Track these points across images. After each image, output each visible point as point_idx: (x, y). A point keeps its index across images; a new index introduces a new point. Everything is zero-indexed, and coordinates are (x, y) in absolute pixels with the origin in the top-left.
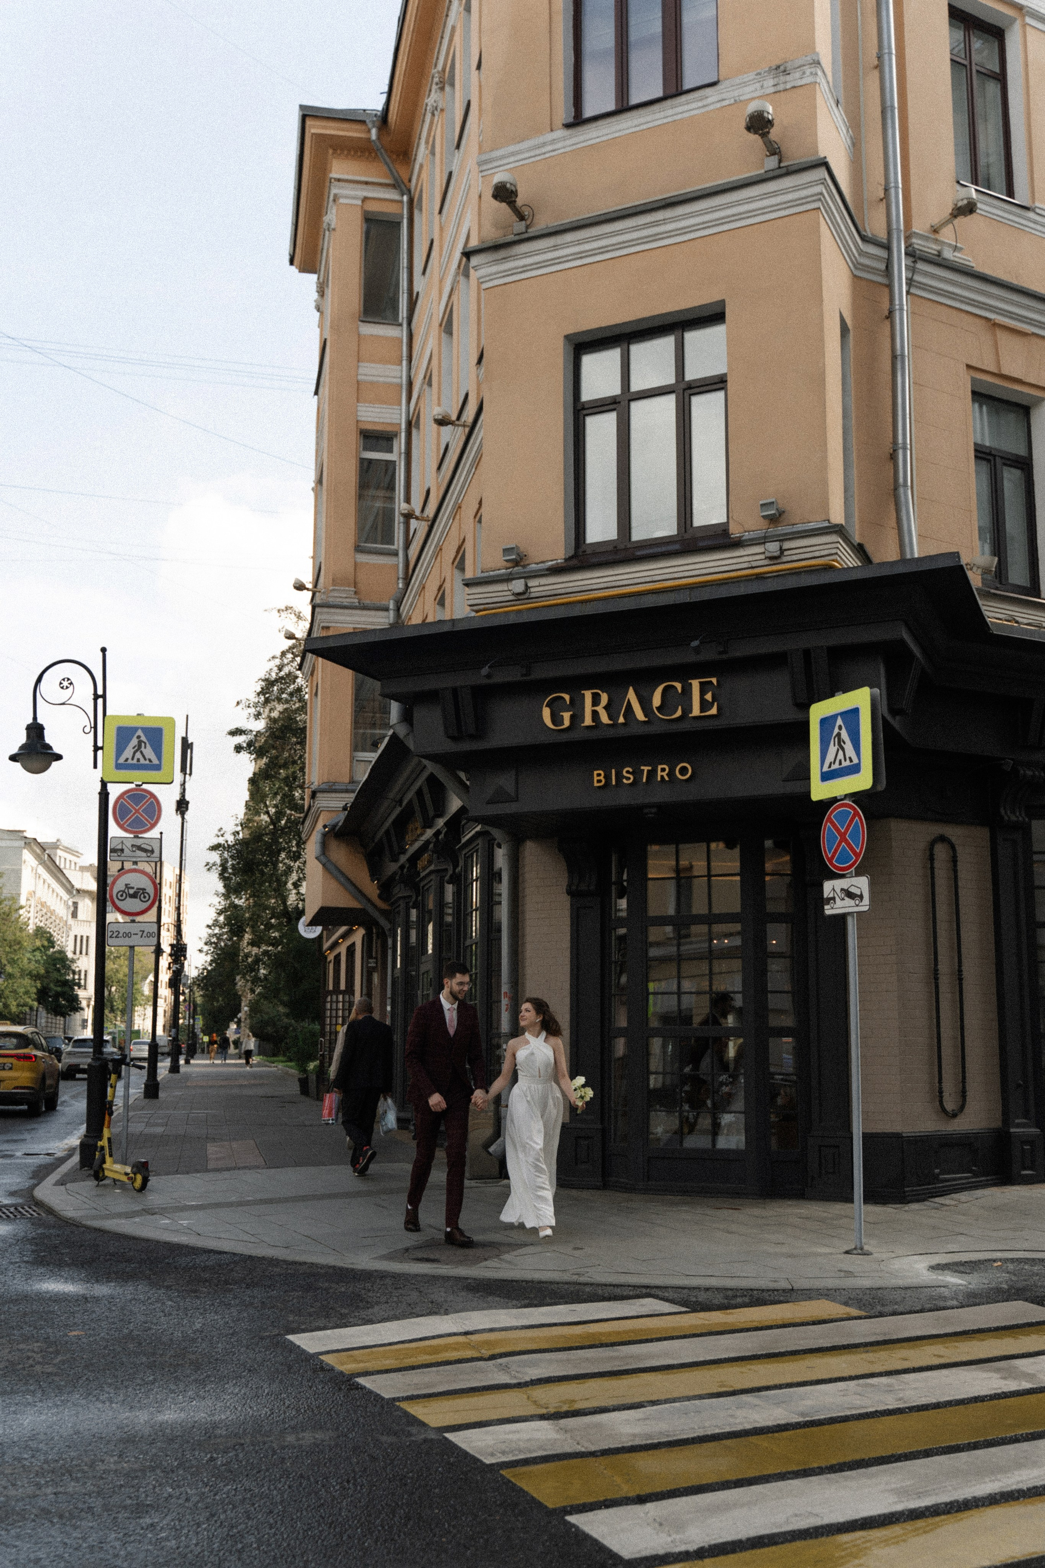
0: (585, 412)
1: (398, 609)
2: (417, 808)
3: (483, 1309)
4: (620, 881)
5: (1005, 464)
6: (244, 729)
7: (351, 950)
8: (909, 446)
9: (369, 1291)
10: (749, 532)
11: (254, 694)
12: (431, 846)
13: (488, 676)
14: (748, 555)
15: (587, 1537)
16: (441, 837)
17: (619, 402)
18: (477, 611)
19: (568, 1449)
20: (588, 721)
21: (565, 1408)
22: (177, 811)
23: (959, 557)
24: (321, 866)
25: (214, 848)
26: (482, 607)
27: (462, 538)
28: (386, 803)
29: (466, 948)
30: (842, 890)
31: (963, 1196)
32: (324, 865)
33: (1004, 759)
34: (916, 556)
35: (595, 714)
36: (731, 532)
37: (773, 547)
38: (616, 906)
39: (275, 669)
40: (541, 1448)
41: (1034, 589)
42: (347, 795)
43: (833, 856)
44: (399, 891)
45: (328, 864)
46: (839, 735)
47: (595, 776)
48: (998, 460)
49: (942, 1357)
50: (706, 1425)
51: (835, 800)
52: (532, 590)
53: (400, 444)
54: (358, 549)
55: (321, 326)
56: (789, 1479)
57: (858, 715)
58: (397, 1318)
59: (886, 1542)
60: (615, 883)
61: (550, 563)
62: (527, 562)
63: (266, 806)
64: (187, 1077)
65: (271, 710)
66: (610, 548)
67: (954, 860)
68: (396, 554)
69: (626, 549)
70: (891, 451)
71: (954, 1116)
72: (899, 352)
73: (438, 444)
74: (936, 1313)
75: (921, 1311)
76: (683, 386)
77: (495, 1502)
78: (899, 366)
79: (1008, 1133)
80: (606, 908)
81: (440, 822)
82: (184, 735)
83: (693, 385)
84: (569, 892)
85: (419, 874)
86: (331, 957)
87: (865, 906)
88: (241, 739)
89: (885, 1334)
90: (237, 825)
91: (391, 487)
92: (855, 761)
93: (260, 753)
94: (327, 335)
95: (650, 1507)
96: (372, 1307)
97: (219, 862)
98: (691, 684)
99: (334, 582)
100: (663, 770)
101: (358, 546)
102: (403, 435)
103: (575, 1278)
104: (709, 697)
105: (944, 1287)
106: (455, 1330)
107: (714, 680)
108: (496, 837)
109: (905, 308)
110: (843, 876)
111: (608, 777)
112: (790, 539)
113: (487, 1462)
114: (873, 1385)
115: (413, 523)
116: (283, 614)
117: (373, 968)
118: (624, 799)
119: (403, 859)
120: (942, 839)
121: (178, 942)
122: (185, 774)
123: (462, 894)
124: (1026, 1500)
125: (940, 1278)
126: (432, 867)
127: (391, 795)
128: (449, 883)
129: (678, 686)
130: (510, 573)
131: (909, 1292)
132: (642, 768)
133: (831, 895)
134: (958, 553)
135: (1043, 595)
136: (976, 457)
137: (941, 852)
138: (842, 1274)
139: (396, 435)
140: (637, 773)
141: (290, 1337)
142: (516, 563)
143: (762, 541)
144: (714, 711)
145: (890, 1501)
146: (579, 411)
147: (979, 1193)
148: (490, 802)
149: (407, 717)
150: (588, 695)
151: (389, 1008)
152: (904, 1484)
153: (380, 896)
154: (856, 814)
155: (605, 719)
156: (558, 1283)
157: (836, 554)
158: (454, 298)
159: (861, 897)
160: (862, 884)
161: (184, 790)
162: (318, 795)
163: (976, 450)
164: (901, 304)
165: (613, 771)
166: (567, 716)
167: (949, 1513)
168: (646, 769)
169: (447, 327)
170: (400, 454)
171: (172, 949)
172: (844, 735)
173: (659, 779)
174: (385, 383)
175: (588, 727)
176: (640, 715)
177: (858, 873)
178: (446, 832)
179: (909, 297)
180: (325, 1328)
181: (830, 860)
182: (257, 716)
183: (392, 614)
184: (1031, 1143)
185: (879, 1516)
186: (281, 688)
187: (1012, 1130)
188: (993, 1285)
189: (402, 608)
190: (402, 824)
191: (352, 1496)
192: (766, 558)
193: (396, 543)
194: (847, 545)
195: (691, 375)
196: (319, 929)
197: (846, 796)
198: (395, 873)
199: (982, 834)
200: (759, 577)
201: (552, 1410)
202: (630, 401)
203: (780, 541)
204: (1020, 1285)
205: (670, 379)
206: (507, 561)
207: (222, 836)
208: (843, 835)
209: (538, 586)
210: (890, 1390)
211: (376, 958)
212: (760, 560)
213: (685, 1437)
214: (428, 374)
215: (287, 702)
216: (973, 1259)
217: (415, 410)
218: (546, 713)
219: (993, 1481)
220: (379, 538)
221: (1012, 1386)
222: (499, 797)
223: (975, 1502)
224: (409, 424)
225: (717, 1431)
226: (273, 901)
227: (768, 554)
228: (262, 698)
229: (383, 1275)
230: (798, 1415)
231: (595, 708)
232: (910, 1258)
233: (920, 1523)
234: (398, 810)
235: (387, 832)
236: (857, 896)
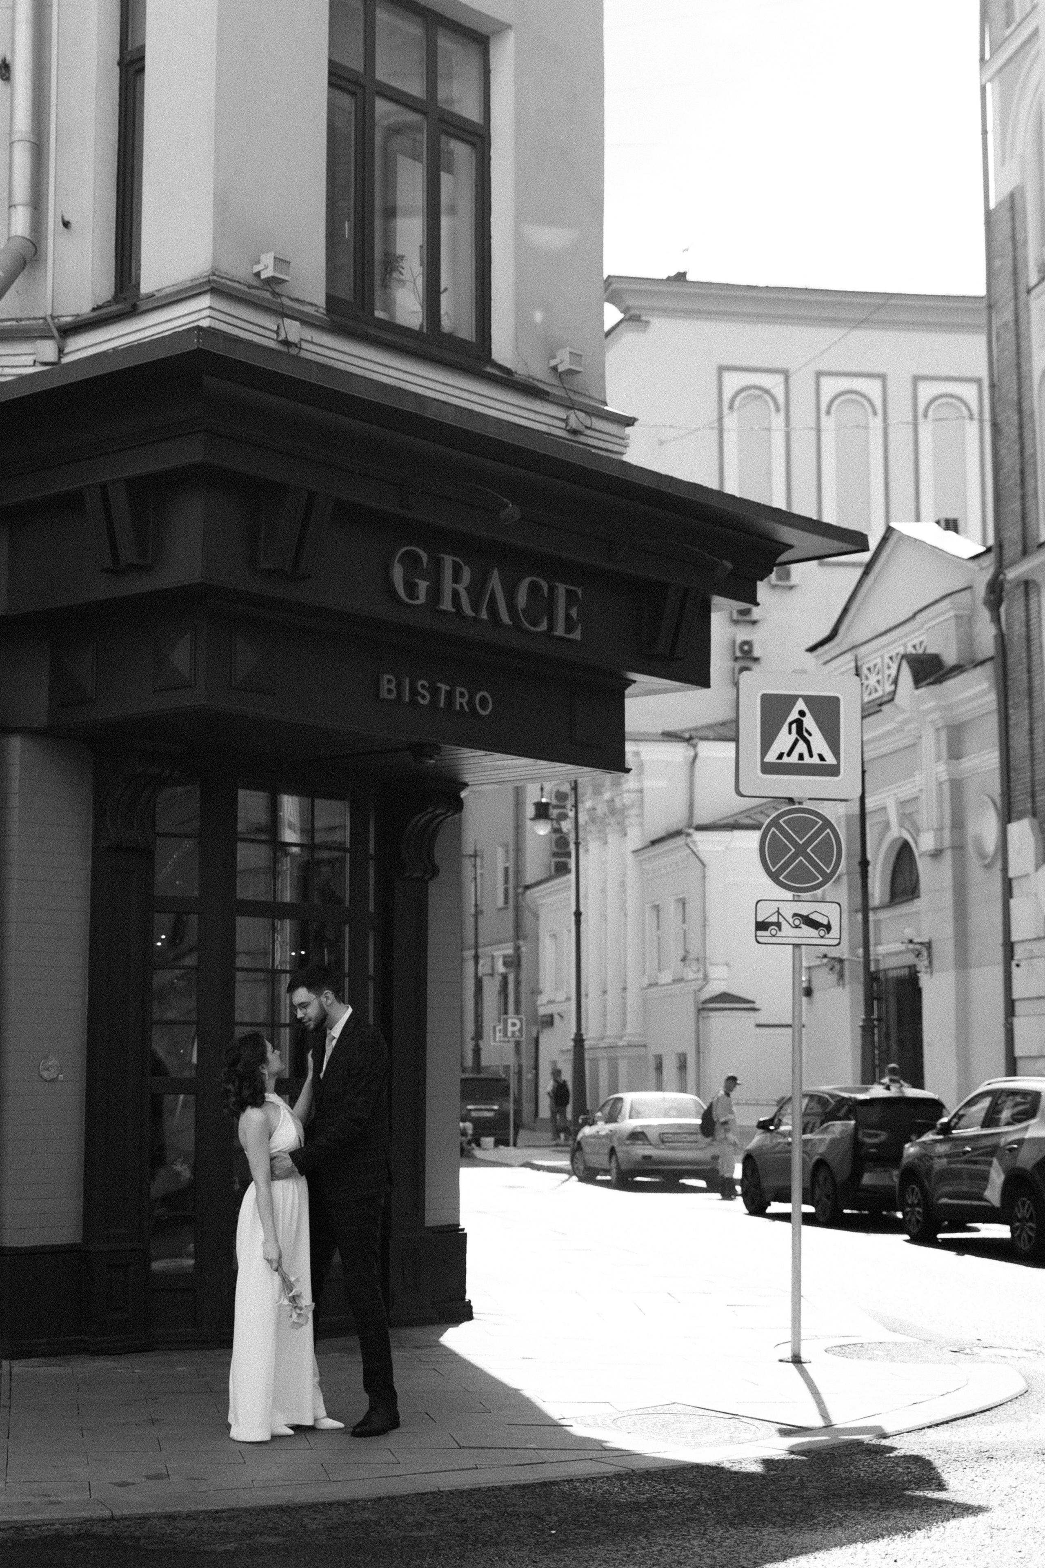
17: (363, 87)
20: (447, 603)
30: (795, 914)
35: (456, 595)
47: (385, 681)
52: (304, 345)
76: (437, 113)
83: (446, 119)
87: (835, 939)
98: (557, 587)
100: (462, 695)
104: (574, 613)
107: (581, 592)
129: (545, 586)
130: (283, 304)
132: (439, 685)
133: (774, 920)
140: (434, 691)
143: (567, 403)
144: (577, 635)
148: (240, 688)
150: (448, 562)
155: (466, 606)
159: (828, 928)
160: (830, 912)
165: (406, 680)
166: (422, 587)
168: (443, 687)
173: (458, 707)
175: (446, 613)
176: (504, 615)
192: (566, 429)
197: (809, 800)
202: (376, 93)
209: (313, 343)
212: (559, 428)
218: (398, 573)
222: (252, 683)
227: (571, 425)
231: (455, 585)
236: (822, 925)
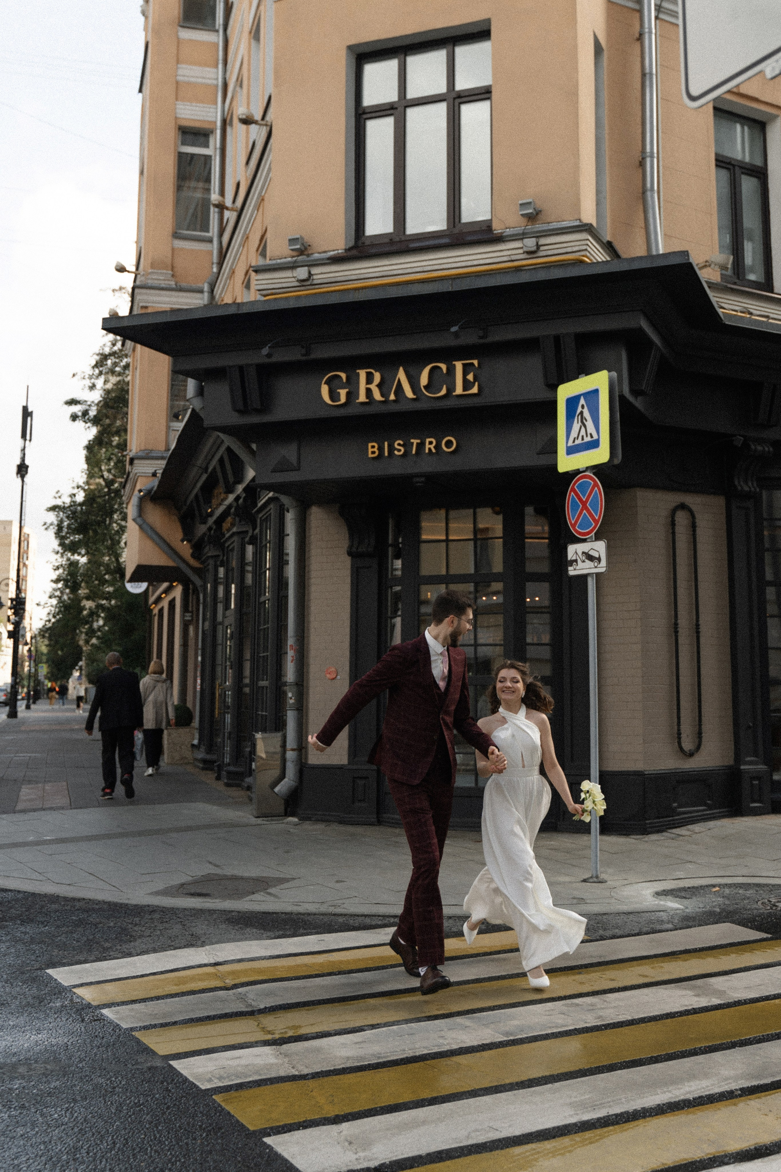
0: (365, 116)
1: (212, 291)
2: (220, 475)
3: (239, 941)
4: (395, 545)
5: (743, 173)
6: (78, 399)
7: (172, 604)
8: (655, 155)
9: (136, 925)
10: (509, 228)
11: (90, 368)
12: (233, 510)
13: (269, 356)
14: (508, 250)
15: (277, 1157)
16: (241, 501)
17: (396, 108)
18: (265, 296)
19: (282, 1073)
20: (362, 398)
21: (290, 1033)
22: (17, 474)
23: (688, 255)
24: (137, 527)
25: (53, 508)
26: (270, 292)
27: (264, 228)
28: (195, 469)
29: (260, 603)
30: (583, 553)
31: (697, 827)
32: (140, 526)
33: (735, 435)
34: (661, 252)
35: (369, 391)
36: (493, 229)
37: (530, 243)
38: (392, 566)
39: (109, 344)
40: (257, 1072)
41: (768, 284)
42: (159, 462)
43: (576, 522)
44: (210, 551)
45: (144, 526)
46: (581, 413)
47: (370, 447)
48: (737, 168)
49: (647, 976)
50: (417, 1046)
51: (577, 472)
52: (315, 277)
53: (215, 140)
54: (176, 236)
55: (146, 29)
56: (480, 1096)
57: (598, 395)
58: (155, 951)
59: (554, 1153)
60: (391, 545)
61: (332, 253)
62: (310, 252)
63: (101, 470)
64: (24, 722)
65: (106, 382)
66: (387, 240)
67: (694, 526)
68: (210, 241)
69: (401, 242)
70: (640, 159)
71: (691, 755)
72: (647, 71)
73: (247, 143)
74: (652, 936)
75: (638, 934)
76: (454, 95)
77: (200, 1126)
78: (648, 83)
79: (740, 770)
80: (383, 568)
81: (240, 488)
82: (25, 404)
83: (462, 95)
84: (350, 554)
85: (224, 535)
86: (156, 611)
87: (602, 567)
88: (77, 409)
89: (600, 957)
90: (73, 488)
91: (208, 180)
92: (595, 437)
93: (96, 421)
94: (150, 39)
95: (345, 1127)
96: (135, 940)
97: (56, 523)
98: (455, 365)
99: (153, 266)
100: (431, 443)
101: (176, 233)
102: (218, 132)
103: (332, 910)
104: (470, 377)
105: (663, 911)
106: (206, 962)
107: (476, 362)
108: (285, 503)
109: (654, 31)
110: (584, 541)
111: (381, 449)
112: (545, 236)
113: (203, 1087)
114: (577, 1005)
115: (227, 214)
116: (117, 294)
117: (189, 621)
118: (395, 469)
119: (211, 521)
120: (682, 506)
121: (17, 595)
122: (25, 440)
123: (259, 556)
124: (690, 1110)
125: (662, 903)
126: (235, 530)
127: (199, 462)
128: (249, 544)
129: (444, 367)
130: (295, 262)
131: (631, 917)
132: (412, 441)
133: (574, 558)
134: (687, 251)
135: (776, 291)
136: (717, 166)
137: (681, 518)
138: (575, 901)
139: (212, 132)
140: (407, 445)
141: (50, 971)
142: (301, 252)
143: (521, 236)
144: (475, 390)
145: (566, 1114)
146: (360, 114)
147: (712, 824)
148: (274, 471)
149: (200, 392)
150: (363, 374)
151: (200, 659)
152: (583, 1098)
153: (193, 555)
154: (596, 485)
155: (377, 395)
156: (315, 914)
157: (586, 250)
158: (262, 8)
159: (599, 559)
160: (599, 548)
161: (24, 454)
162: (136, 462)
163: (717, 160)
164: (650, 28)
165: (386, 444)
166: (343, 393)
167: (618, 1123)
168: (415, 442)
169: (256, 34)
170: (216, 149)
171: (12, 603)
172: (586, 414)
173: (427, 451)
174: (202, 84)
175: (363, 404)
176: (409, 393)
177: (598, 538)
178: (244, 498)
179: (658, 22)
180: (86, 962)
181: (574, 526)
182: (93, 387)
183: (206, 295)
184: (759, 778)
185: (554, 1128)
186: (115, 362)
187: (742, 767)
188: (708, 908)
189: (215, 290)
190: (209, 488)
191: (66, 1124)
192: (524, 253)
193: (211, 230)
194: (597, 242)
195: (461, 85)
196: (144, 585)
197: (587, 468)
198: (204, 534)
199: (720, 502)
200: (518, 269)
201: (277, 1036)
202: (406, 107)
203: (537, 237)
204: (731, 908)
205: (442, 89)
206: (292, 250)
207: (60, 497)
208: (584, 504)
209: (321, 273)
210: (592, 1008)
211: (192, 612)
212: (519, 254)
213: (395, 1058)
214: (240, 79)
215: (119, 374)
216: (696, 885)
217: (229, 110)
218: (325, 390)
219: (665, 1092)
220: (198, 227)
221: (703, 1002)
222: (283, 467)
223: (644, 1113)
224: (224, 122)
225: (426, 1052)
226: (107, 558)
227: (525, 249)
228: (97, 371)
229: (152, 910)
230: (503, 1035)
231: (368, 386)
232: (640, 885)
233: (588, 1134)
234: (204, 477)
235: (196, 496)
236: (595, 558)
